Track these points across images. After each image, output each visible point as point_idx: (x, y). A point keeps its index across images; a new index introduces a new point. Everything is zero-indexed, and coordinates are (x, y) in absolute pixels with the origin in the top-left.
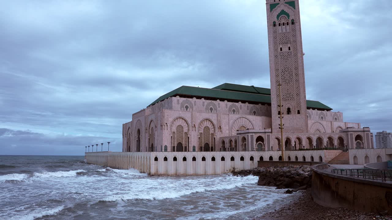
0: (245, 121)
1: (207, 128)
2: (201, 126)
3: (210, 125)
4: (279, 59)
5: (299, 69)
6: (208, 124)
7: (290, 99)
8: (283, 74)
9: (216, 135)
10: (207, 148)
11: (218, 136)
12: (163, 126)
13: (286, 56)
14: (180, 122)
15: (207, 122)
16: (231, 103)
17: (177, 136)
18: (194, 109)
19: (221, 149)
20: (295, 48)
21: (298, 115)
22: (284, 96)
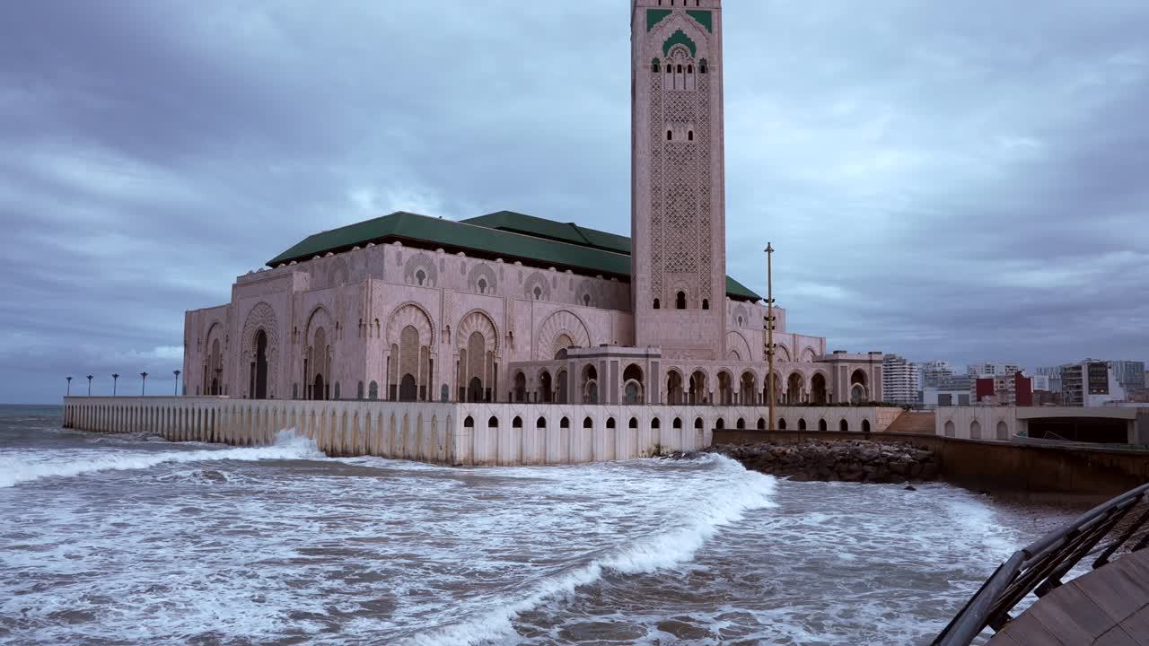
0: (570, 322)
1: (477, 337)
2: (462, 332)
3: (486, 327)
4: (664, 161)
5: (713, 194)
6: (481, 325)
7: (686, 270)
8: (670, 202)
9: (500, 356)
10: (476, 392)
11: (507, 359)
12: (368, 327)
13: (680, 153)
14: (412, 318)
15: (477, 319)
16: (530, 270)
17: (402, 357)
18: (439, 280)
19: (510, 394)
20: (704, 136)
21: (705, 312)
22: (670, 259)
